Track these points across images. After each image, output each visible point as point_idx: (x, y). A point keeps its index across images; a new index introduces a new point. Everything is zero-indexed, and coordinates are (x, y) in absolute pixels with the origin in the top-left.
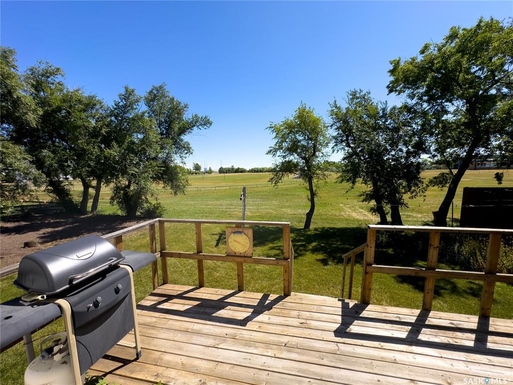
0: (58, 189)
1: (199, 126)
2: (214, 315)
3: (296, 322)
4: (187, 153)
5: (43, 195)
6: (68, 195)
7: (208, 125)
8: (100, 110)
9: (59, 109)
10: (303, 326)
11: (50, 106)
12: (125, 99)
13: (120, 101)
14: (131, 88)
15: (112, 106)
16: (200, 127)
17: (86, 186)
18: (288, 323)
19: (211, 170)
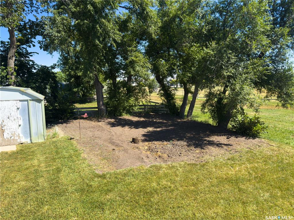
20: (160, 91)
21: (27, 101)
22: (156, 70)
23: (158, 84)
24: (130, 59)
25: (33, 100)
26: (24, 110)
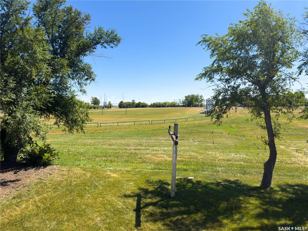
1: (103, 43)
16: (105, 45)
19: (110, 105)
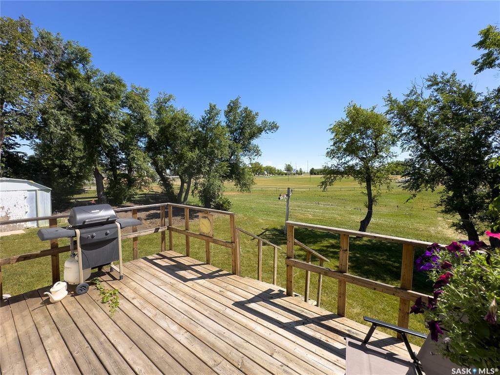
0: (166, 183)
1: (266, 130)
2: (176, 272)
3: (217, 289)
4: (256, 155)
5: (156, 187)
6: (171, 188)
7: (275, 130)
8: (191, 124)
9: (170, 125)
10: (221, 294)
11: (164, 124)
12: (209, 113)
13: (206, 115)
14: (213, 104)
15: (200, 120)
16: (268, 131)
17: (183, 182)
18: (212, 288)
19: (301, 172)
20: (160, 181)
21: (36, 190)
22: (155, 163)
23: (158, 176)
24: (132, 155)
25: (41, 190)
26: (31, 199)
